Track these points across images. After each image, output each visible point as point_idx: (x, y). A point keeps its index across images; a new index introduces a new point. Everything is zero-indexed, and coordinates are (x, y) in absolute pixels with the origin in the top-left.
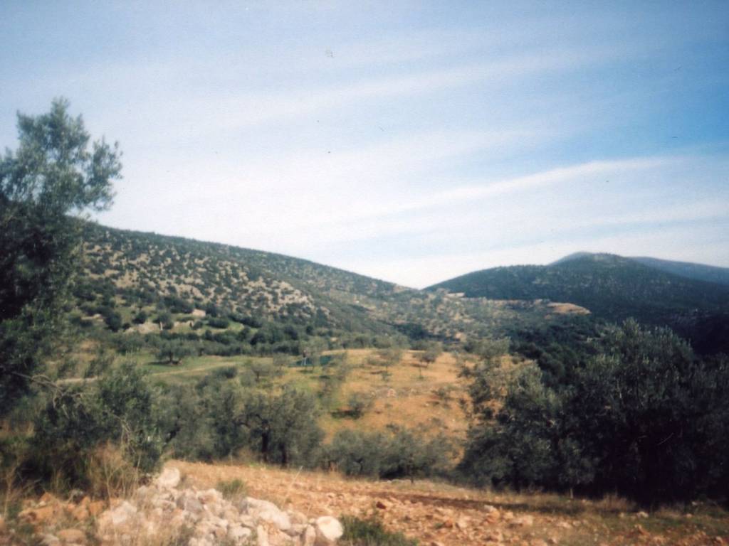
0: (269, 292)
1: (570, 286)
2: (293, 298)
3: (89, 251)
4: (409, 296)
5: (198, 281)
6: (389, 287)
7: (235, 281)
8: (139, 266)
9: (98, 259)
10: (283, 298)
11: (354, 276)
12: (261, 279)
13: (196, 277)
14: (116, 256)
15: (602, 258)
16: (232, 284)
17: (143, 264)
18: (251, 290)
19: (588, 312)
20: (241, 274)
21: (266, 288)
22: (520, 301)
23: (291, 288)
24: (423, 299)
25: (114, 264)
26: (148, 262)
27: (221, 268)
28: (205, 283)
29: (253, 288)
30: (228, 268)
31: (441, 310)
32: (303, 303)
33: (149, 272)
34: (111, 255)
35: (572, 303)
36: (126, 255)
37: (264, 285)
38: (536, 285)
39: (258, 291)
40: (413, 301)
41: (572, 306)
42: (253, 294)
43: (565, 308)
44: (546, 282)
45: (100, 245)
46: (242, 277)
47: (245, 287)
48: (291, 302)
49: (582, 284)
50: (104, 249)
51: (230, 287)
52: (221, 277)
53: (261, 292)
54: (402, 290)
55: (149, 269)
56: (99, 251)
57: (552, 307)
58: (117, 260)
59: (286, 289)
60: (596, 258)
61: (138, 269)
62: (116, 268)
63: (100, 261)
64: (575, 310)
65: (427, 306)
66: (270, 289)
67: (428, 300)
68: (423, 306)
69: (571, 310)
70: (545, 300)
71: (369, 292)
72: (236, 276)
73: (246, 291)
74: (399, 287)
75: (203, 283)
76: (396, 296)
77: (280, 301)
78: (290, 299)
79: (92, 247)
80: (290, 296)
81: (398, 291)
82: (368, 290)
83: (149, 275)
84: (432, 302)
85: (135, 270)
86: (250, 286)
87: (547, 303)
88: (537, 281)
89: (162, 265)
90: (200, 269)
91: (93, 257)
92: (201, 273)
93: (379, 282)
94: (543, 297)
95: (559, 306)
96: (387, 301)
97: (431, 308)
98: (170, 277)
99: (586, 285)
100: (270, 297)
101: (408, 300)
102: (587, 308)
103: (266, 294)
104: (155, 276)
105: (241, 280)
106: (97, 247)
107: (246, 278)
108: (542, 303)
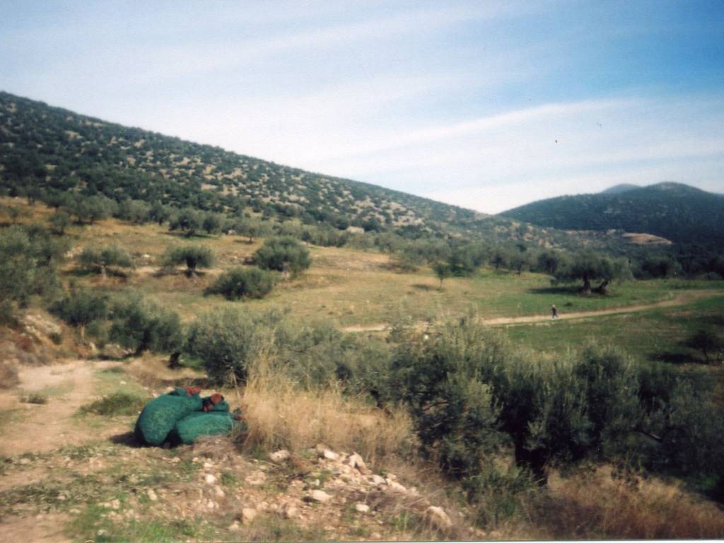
0: (380, 213)
1: (645, 216)
2: (408, 220)
3: (178, 164)
4: (491, 224)
5: (303, 199)
6: (469, 214)
7: (341, 200)
8: (236, 180)
9: (190, 172)
10: (396, 220)
11: (430, 203)
12: (368, 199)
13: (299, 195)
14: (209, 169)
15: (669, 188)
16: (338, 203)
17: (239, 178)
18: (360, 211)
19: (670, 243)
20: (346, 193)
21: (376, 209)
22: (591, 231)
23: (403, 209)
24: (508, 228)
25: (210, 177)
26: (245, 176)
27: (322, 186)
28: (311, 201)
29: (362, 208)
30: (329, 185)
31: (529, 238)
32: (419, 226)
33: (248, 187)
34: (204, 168)
35: (651, 233)
36: (219, 169)
37: (372, 205)
38: (607, 214)
39: (368, 211)
40: (498, 229)
41: (651, 237)
42: (363, 214)
43: (643, 238)
44: (618, 212)
45: (189, 158)
46: (347, 196)
47: (353, 207)
48: (406, 224)
49: (658, 213)
50: (195, 162)
51: (336, 206)
52: (324, 195)
53: (372, 213)
54: (483, 218)
55: (249, 184)
56: (189, 163)
57: (629, 238)
58: (211, 174)
59: (398, 209)
60: (664, 188)
61: (236, 185)
62: (213, 182)
63: (193, 174)
64: (654, 241)
65: (513, 234)
66: (380, 210)
67: (513, 228)
68: (508, 234)
69: (650, 241)
70: (619, 231)
71: (450, 219)
72: (341, 195)
73: (354, 211)
74: (479, 215)
75: (308, 202)
76: (479, 223)
77: (394, 223)
78: (404, 221)
79: (181, 159)
80: (404, 218)
81: (479, 218)
82: (449, 217)
83: (249, 191)
84: (517, 230)
85: (233, 185)
86: (358, 206)
87: (621, 233)
88: (609, 211)
89: (261, 180)
90: (300, 187)
91: (183, 170)
92: (301, 190)
93: (457, 209)
94: (617, 228)
95: (634, 237)
96: (469, 229)
97: (517, 236)
98: (272, 193)
99: (664, 215)
100: (382, 218)
101: (492, 228)
102: (668, 239)
103: (377, 216)
104: (257, 193)
105: (346, 199)
106: (186, 161)
107: (351, 197)
108: (616, 234)
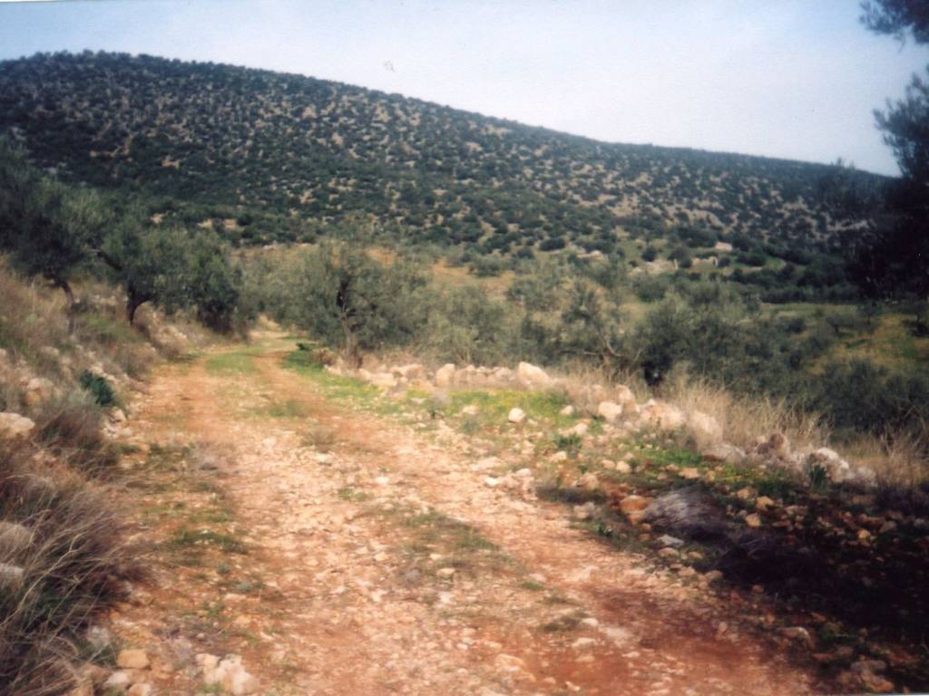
0: (813, 217)
2: (848, 224)
3: (577, 173)
5: (716, 205)
7: (765, 202)
8: (639, 188)
9: (590, 181)
10: (833, 224)
12: (801, 199)
13: (712, 200)
14: (610, 177)
16: (762, 207)
17: (644, 186)
18: (787, 215)
20: (773, 193)
21: (808, 211)
25: (609, 187)
26: (650, 183)
27: (745, 187)
28: (726, 207)
29: (791, 211)
30: (755, 186)
32: (862, 230)
33: (652, 195)
34: (604, 175)
36: (623, 175)
37: (804, 207)
39: (798, 215)
42: (791, 219)
45: (591, 164)
46: (775, 197)
47: (778, 211)
48: (844, 229)
50: (597, 169)
51: (758, 210)
52: (746, 198)
53: (802, 217)
55: (652, 191)
56: (590, 171)
58: (612, 182)
61: (638, 193)
62: (612, 192)
63: (593, 184)
66: (814, 213)
72: (767, 196)
73: (781, 216)
75: (722, 208)
77: (829, 228)
78: (844, 226)
79: (581, 167)
83: (652, 199)
85: (635, 194)
86: (786, 209)
89: (669, 185)
90: (717, 189)
91: (582, 180)
92: (718, 194)
98: (680, 201)
100: (814, 223)
103: (808, 220)
104: (661, 200)
105: (773, 201)
106: (587, 167)
107: (780, 199)
